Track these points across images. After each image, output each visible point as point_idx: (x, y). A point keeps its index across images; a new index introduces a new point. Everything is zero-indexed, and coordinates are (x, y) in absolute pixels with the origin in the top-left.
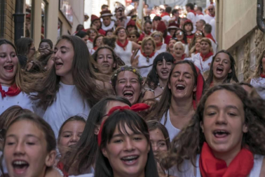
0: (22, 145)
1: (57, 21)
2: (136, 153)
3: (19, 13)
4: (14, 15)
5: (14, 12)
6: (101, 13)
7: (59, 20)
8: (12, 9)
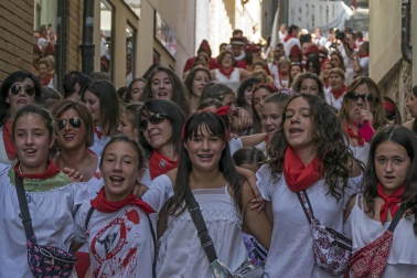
0: (121, 163)
1: (151, 53)
2: (211, 153)
3: (87, 44)
4: (81, 46)
5: (81, 43)
6: (232, 40)
7: (155, 50)
8: (78, 38)
